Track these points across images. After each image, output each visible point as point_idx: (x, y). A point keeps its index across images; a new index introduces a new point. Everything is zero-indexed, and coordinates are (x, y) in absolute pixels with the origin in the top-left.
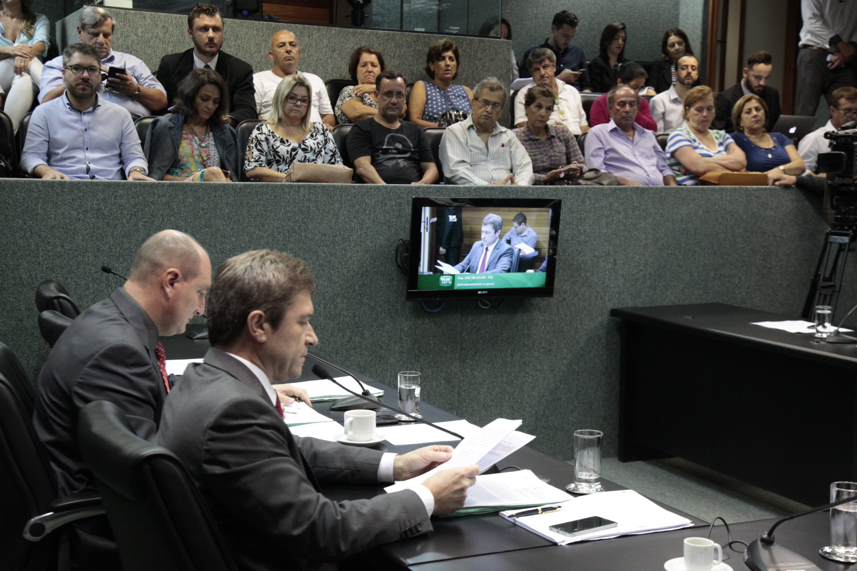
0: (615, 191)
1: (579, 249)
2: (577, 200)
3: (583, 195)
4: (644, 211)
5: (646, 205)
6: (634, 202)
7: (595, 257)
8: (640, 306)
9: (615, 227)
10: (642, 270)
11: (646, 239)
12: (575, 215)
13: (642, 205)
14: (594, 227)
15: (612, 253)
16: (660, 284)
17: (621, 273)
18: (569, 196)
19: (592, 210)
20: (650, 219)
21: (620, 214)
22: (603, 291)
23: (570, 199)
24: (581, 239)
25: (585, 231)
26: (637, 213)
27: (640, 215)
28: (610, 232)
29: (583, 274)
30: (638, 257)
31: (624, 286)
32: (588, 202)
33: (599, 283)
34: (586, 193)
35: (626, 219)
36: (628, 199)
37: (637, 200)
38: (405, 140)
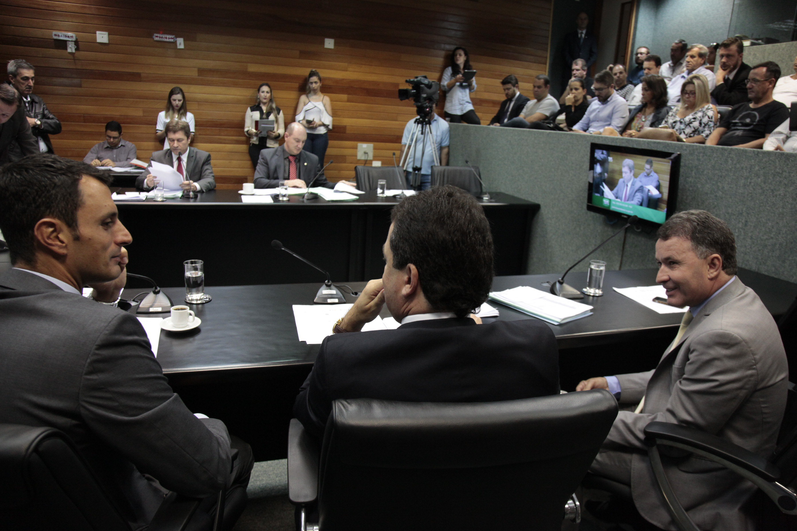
1: (716, 203)
2: (721, 159)
3: (726, 154)
4: (785, 178)
6: (776, 167)
7: (728, 213)
8: (763, 273)
9: (751, 189)
10: (772, 238)
11: (783, 208)
12: (717, 172)
13: (785, 171)
14: (732, 186)
15: (744, 214)
16: (790, 258)
17: (750, 234)
18: (715, 155)
19: (733, 169)
20: (792, 188)
21: (759, 177)
23: (715, 157)
24: (718, 195)
25: (723, 188)
26: (777, 179)
27: (780, 182)
28: (747, 193)
30: (770, 224)
31: (751, 248)
32: (730, 162)
34: (730, 154)
35: (765, 183)
36: (770, 164)
37: (780, 165)
38: (755, 116)
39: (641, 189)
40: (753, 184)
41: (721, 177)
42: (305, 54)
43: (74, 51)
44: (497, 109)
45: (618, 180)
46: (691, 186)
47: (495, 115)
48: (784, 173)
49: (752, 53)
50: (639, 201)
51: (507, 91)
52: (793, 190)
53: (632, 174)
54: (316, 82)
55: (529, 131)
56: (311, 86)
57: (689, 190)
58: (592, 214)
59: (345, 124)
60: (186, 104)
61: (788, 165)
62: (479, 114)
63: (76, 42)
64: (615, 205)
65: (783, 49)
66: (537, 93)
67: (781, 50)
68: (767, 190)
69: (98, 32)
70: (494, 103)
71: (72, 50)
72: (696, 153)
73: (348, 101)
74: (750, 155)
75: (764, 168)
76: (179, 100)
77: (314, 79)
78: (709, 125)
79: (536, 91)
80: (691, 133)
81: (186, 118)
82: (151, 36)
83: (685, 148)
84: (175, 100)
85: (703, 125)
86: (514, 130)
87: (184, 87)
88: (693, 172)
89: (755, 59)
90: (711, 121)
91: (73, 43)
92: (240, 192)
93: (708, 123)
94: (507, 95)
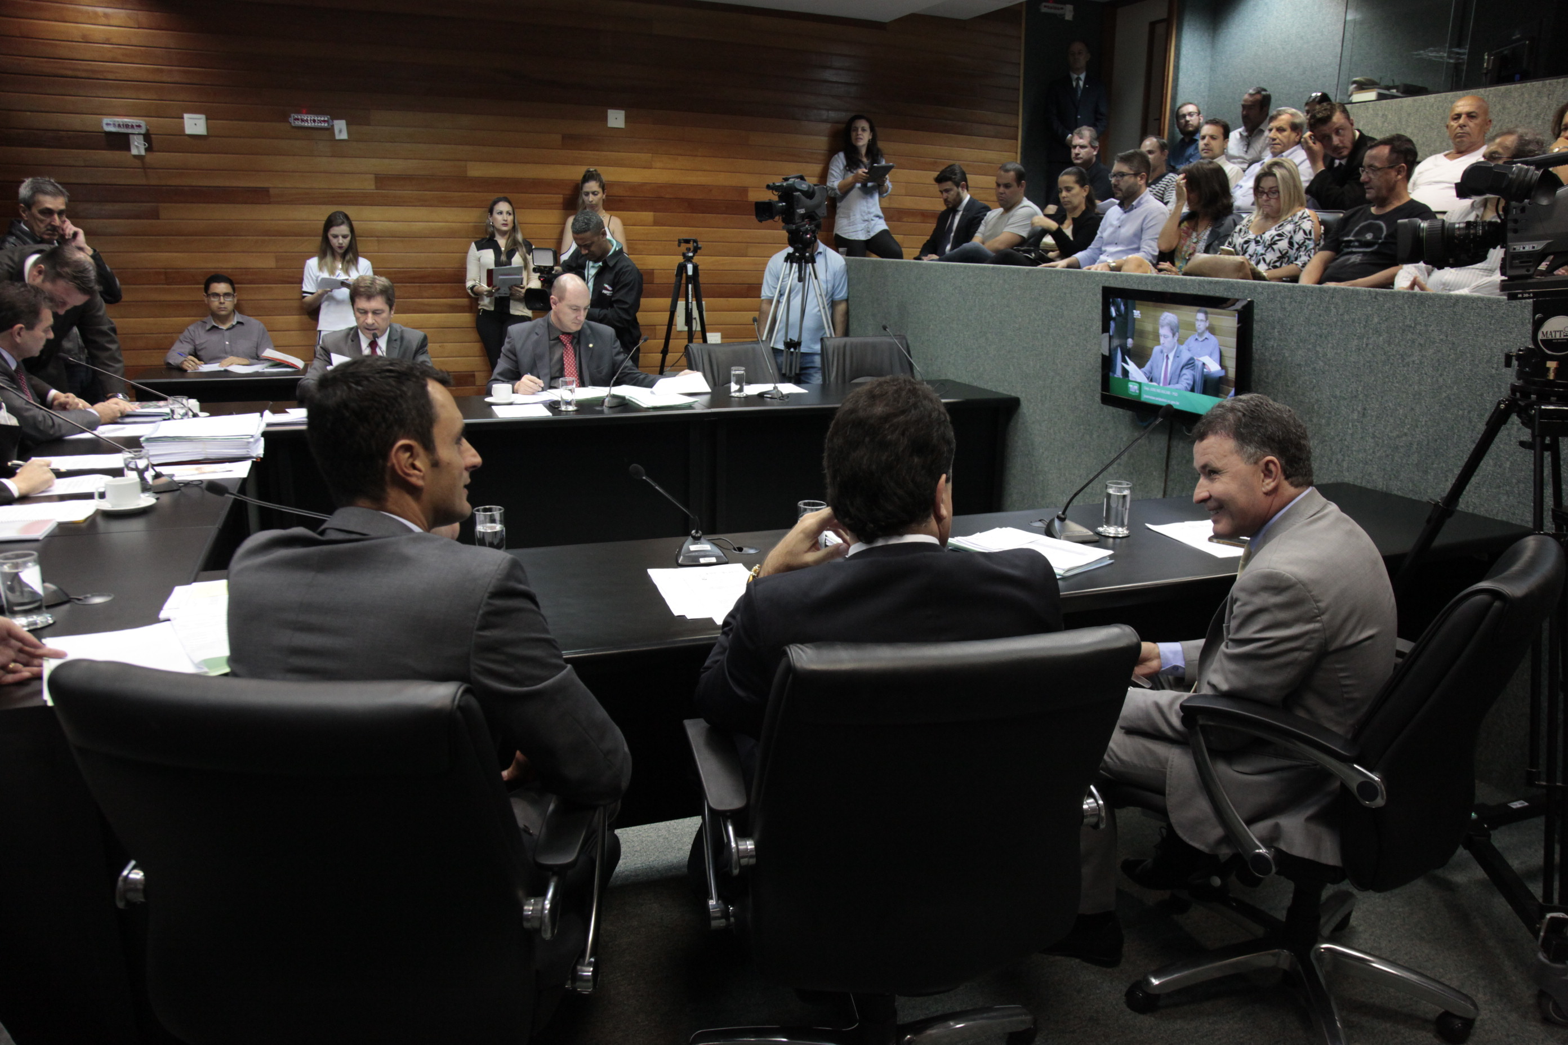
0: (1375, 298)
2: (1319, 306)
3: (1327, 299)
4: (1420, 334)
5: (1426, 325)
7: (1335, 397)
8: (1395, 492)
9: (1370, 355)
10: (1406, 434)
11: (1420, 383)
12: (1314, 328)
13: (1420, 324)
14: (1339, 351)
15: (1361, 396)
16: (1435, 466)
17: (1371, 431)
18: (1309, 300)
19: (1339, 323)
21: (1380, 335)
22: (1340, 452)
23: (1309, 305)
24: (1318, 367)
25: (1325, 355)
26: (1408, 337)
27: (1413, 342)
28: (1362, 362)
29: (1315, 420)
30: (1401, 411)
31: (1374, 452)
32: (1334, 310)
33: (1337, 439)
34: (1333, 298)
35: (1389, 345)
36: (1396, 312)
37: (1412, 315)
38: (1380, 228)
39: (1190, 363)
40: (1371, 347)
41: (1321, 336)
42: (571, 141)
43: (143, 153)
44: (931, 226)
45: (1152, 349)
46: (1274, 355)
47: (928, 238)
48: (1418, 327)
49: (1380, 114)
50: (1188, 384)
51: (945, 195)
52: (1434, 353)
53: (1176, 339)
54: (594, 193)
55: (993, 268)
56: (585, 198)
57: (1270, 361)
58: (1111, 409)
59: (651, 267)
60: (355, 240)
61: (1423, 313)
62: (898, 238)
63: (147, 137)
64: (1148, 393)
65: (1432, 106)
66: (1003, 196)
67: (1428, 108)
68: (1393, 355)
69: (186, 116)
70: (924, 215)
71: (139, 151)
72: (1279, 299)
73: (656, 223)
74: (1365, 298)
75: (1386, 320)
76: (344, 237)
77: (592, 186)
78: (1306, 247)
79: (1002, 194)
80: (1276, 262)
81: (357, 269)
82: (284, 118)
83: (1260, 290)
84: (336, 236)
85: (1296, 246)
86: (965, 267)
87: (351, 211)
88: (1276, 330)
89: (1386, 124)
90: (1309, 239)
91: (141, 137)
92: (488, 399)
93: (1304, 242)
94: (946, 201)
